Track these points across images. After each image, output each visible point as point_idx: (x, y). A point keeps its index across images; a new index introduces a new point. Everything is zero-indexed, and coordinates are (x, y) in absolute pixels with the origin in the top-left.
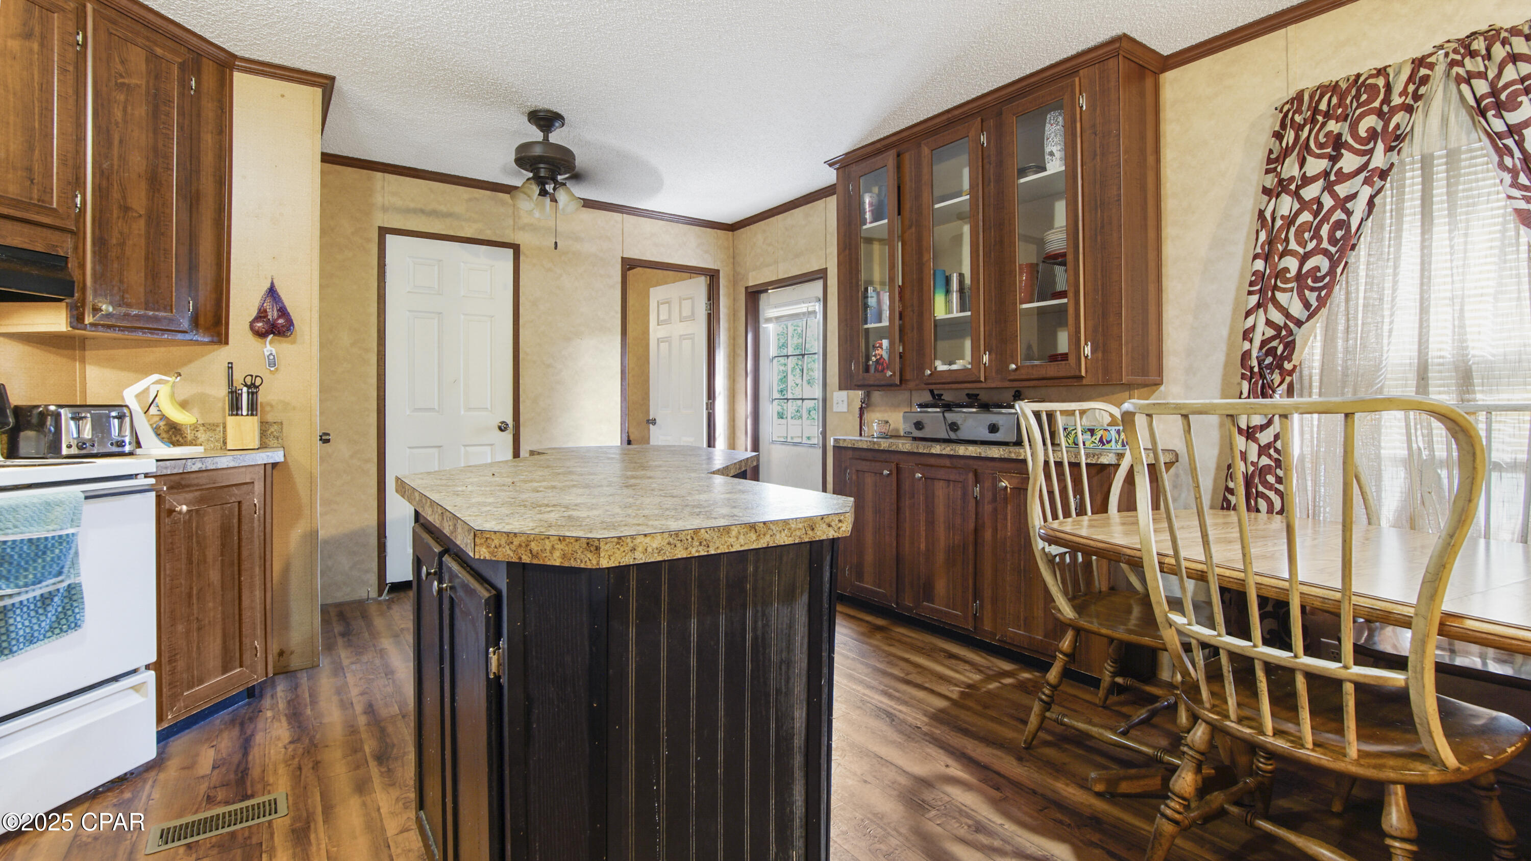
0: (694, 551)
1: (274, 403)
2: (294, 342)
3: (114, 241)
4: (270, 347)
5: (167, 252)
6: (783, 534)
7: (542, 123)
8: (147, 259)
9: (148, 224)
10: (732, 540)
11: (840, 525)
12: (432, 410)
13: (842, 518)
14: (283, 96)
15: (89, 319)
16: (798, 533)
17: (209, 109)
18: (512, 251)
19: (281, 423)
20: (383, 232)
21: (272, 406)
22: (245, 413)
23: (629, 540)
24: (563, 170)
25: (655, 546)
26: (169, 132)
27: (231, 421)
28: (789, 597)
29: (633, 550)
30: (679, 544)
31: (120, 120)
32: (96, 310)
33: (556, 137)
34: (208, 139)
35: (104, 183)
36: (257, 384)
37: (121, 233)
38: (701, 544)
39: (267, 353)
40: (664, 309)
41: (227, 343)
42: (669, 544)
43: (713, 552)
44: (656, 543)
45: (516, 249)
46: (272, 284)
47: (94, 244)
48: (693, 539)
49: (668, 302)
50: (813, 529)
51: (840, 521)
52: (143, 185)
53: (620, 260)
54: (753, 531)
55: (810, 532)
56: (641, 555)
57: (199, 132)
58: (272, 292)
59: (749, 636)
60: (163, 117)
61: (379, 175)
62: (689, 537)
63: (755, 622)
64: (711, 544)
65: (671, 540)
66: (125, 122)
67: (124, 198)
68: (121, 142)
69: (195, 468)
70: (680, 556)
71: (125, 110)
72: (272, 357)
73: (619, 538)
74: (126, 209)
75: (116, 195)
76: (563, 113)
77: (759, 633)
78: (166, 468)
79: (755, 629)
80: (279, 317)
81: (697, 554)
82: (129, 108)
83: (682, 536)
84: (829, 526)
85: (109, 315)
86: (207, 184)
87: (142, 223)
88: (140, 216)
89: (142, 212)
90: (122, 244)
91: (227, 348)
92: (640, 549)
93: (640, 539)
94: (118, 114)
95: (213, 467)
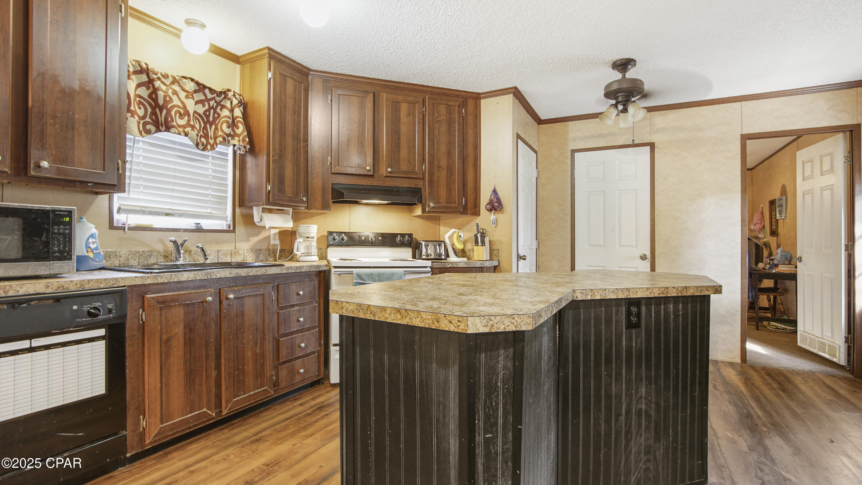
0: (368, 316)
1: (496, 241)
2: (503, 213)
3: (435, 180)
4: (493, 216)
5: (454, 180)
6: (418, 320)
7: (620, 68)
8: (447, 185)
9: (447, 172)
10: (387, 315)
11: (459, 324)
12: (600, 246)
13: (461, 319)
14: (498, 103)
15: (427, 210)
16: (428, 322)
17: (470, 119)
18: (649, 147)
19: (498, 250)
20: (573, 151)
21: (495, 242)
22: (480, 245)
23: (340, 303)
24: (635, 93)
25: (351, 309)
26: (454, 134)
27: (475, 247)
28: (444, 363)
29: (342, 308)
30: (361, 311)
31: (437, 134)
32: (429, 206)
33: (629, 75)
34: (470, 132)
35: (432, 159)
36: (484, 232)
37: (438, 176)
38: (371, 313)
39: (492, 219)
40: (808, 166)
41: (479, 215)
42: (357, 309)
43: (377, 319)
44: (351, 307)
45: (652, 145)
46: (495, 188)
47: (428, 182)
48: (367, 309)
49: (811, 161)
50: (438, 322)
51: (459, 321)
52: (445, 157)
53: (739, 137)
54: (399, 313)
55: (436, 323)
56: (345, 312)
57: (467, 130)
58: (495, 191)
59: (417, 377)
60: (452, 128)
61: (571, 123)
62: (365, 308)
63: (421, 370)
64: (376, 315)
65: (358, 307)
66: (439, 134)
67: (439, 163)
68: (437, 142)
69: (449, 266)
70: (361, 317)
71: (439, 130)
72: (494, 220)
73: (337, 301)
74: (439, 167)
75: (436, 162)
76: (631, 57)
77: (424, 378)
78: (438, 265)
79: (421, 375)
80: (496, 202)
81: (369, 318)
82: (440, 129)
83: (362, 307)
84: (451, 322)
85: (433, 208)
86: (470, 150)
87: (445, 171)
88: (444, 168)
89: (445, 167)
90: (438, 181)
91: (480, 217)
92: (345, 308)
93: (345, 304)
94: (436, 132)
95: (457, 266)
